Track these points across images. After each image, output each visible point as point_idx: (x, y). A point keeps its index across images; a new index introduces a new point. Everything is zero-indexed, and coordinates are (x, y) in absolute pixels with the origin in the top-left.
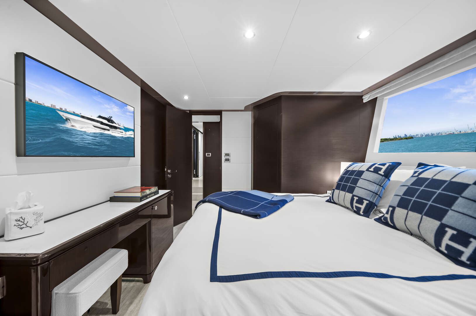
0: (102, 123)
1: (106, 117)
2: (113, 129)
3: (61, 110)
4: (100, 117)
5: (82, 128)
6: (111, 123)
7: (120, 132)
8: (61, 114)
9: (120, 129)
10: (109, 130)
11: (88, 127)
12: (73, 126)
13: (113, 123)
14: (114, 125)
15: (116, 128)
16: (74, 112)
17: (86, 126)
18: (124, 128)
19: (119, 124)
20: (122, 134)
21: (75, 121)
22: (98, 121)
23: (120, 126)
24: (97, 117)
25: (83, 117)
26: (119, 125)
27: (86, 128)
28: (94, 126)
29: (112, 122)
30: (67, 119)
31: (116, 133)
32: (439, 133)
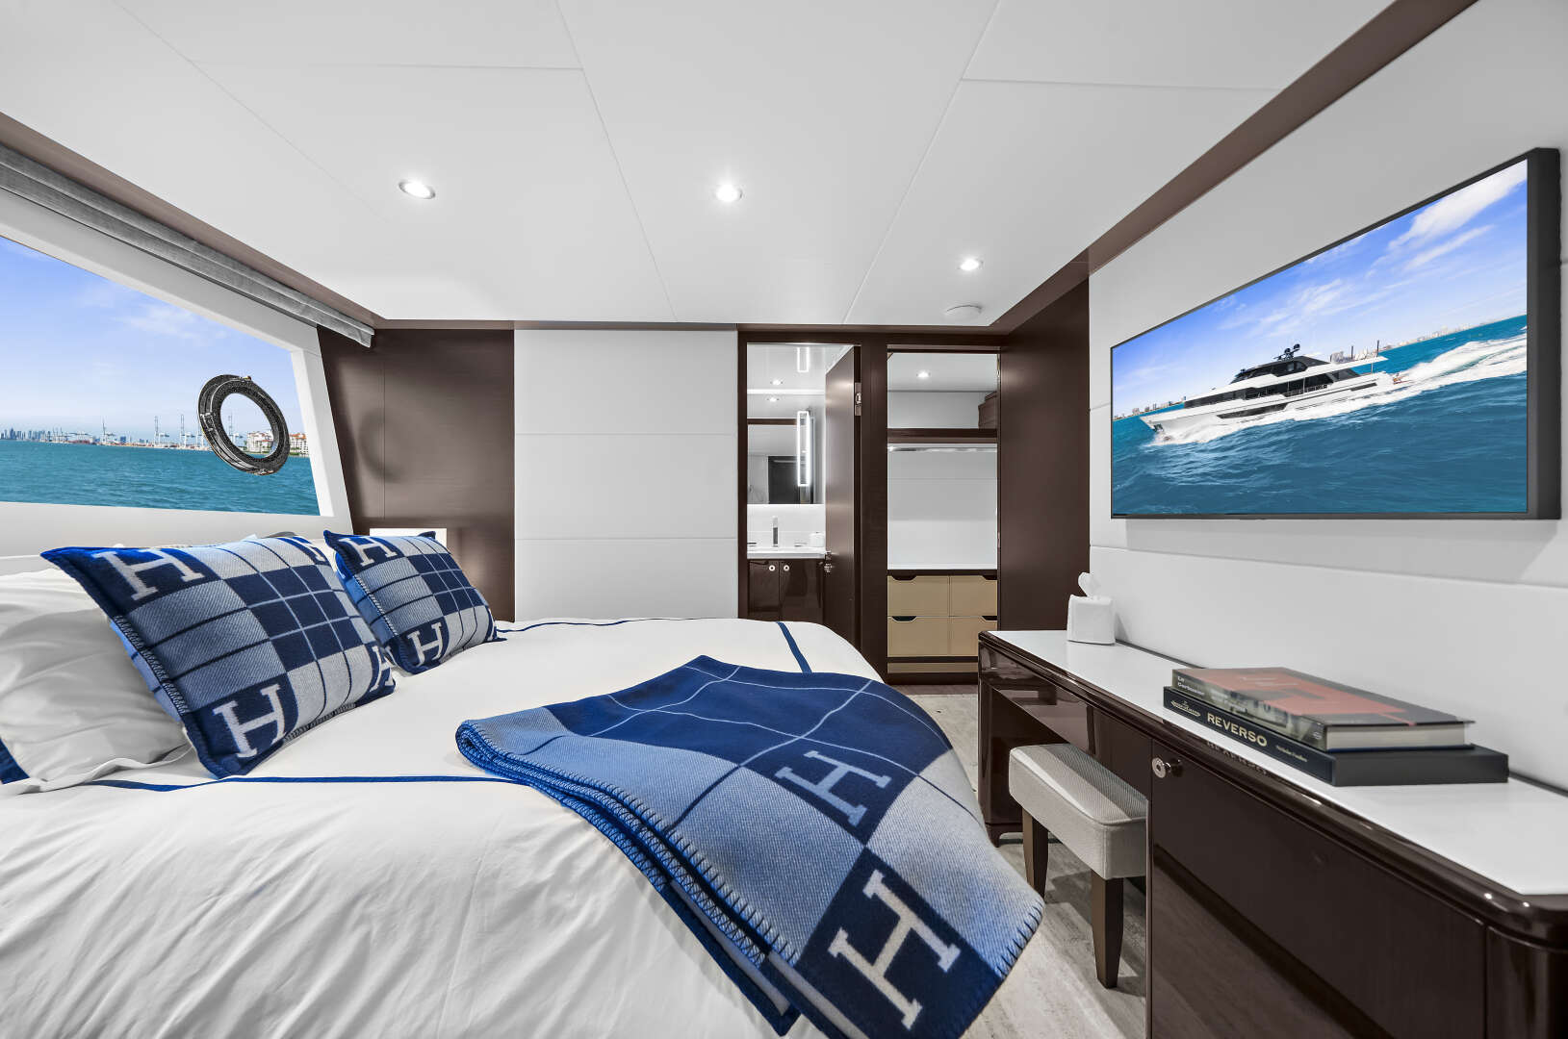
0: (1251, 393)
1: (1270, 359)
2: (1306, 395)
3: (1148, 412)
4: (1245, 375)
5: (1187, 436)
6: (1296, 371)
7: (1353, 389)
8: (1146, 419)
9: (1351, 373)
10: (1282, 406)
11: (1203, 427)
12: (1167, 439)
13: (1304, 369)
14: (1312, 371)
15: (1323, 380)
16: (1170, 404)
17: (1198, 425)
18: (1382, 359)
19: (1347, 354)
20: (1366, 397)
21: (1171, 423)
22: (1233, 395)
23: (1351, 359)
24: (1234, 381)
25: (1190, 404)
26: (1340, 361)
27: (1197, 432)
28: (1221, 416)
29: (1303, 363)
30: (1158, 427)
31: (1321, 404)
32: (40, 433)
